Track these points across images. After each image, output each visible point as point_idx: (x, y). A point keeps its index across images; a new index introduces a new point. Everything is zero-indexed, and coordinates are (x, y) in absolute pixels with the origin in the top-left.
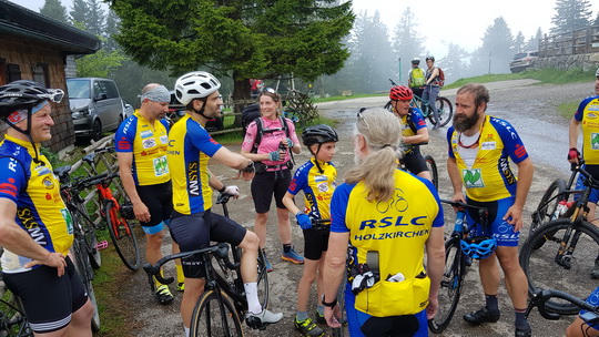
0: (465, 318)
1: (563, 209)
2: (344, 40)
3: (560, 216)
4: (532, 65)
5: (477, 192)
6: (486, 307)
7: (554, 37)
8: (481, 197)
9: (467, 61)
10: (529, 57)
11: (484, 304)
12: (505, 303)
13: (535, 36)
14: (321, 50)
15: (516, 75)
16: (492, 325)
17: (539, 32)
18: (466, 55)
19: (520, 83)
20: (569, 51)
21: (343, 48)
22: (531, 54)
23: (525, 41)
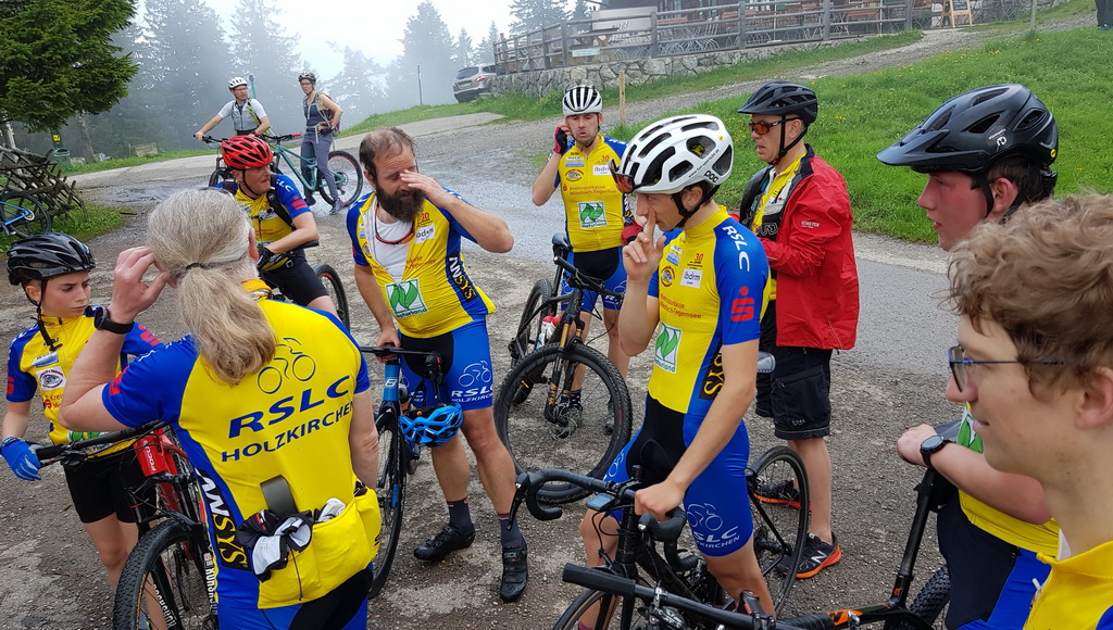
0: (417, 554)
1: (549, 329)
2: (117, 37)
3: (546, 341)
4: (487, 89)
5: (416, 322)
6: (451, 525)
7: (516, 39)
8: (424, 331)
9: (380, 82)
10: (482, 75)
11: (446, 519)
12: (483, 508)
13: (487, 39)
14: (66, 60)
15: (465, 106)
16: (464, 554)
17: (494, 30)
18: (378, 70)
19: (473, 119)
20: (540, 63)
21: (117, 55)
22: (485, 69)
23: (475, 45)
